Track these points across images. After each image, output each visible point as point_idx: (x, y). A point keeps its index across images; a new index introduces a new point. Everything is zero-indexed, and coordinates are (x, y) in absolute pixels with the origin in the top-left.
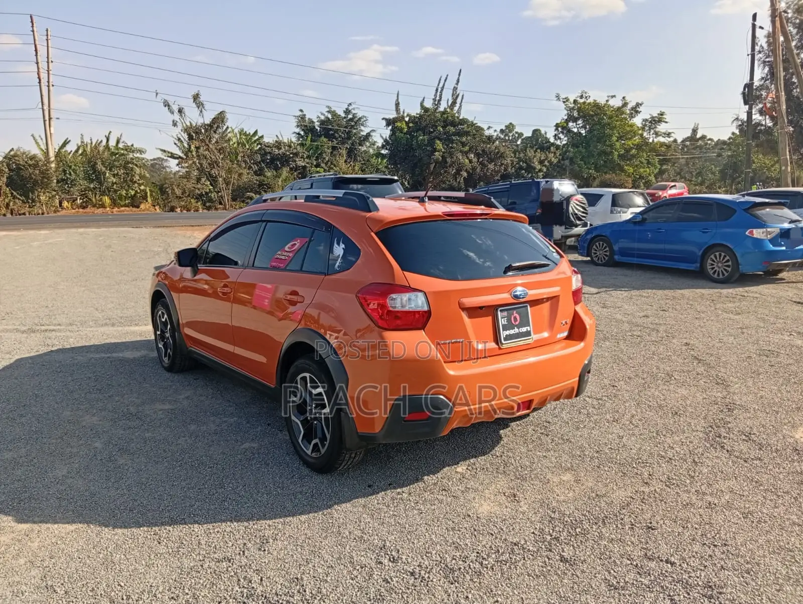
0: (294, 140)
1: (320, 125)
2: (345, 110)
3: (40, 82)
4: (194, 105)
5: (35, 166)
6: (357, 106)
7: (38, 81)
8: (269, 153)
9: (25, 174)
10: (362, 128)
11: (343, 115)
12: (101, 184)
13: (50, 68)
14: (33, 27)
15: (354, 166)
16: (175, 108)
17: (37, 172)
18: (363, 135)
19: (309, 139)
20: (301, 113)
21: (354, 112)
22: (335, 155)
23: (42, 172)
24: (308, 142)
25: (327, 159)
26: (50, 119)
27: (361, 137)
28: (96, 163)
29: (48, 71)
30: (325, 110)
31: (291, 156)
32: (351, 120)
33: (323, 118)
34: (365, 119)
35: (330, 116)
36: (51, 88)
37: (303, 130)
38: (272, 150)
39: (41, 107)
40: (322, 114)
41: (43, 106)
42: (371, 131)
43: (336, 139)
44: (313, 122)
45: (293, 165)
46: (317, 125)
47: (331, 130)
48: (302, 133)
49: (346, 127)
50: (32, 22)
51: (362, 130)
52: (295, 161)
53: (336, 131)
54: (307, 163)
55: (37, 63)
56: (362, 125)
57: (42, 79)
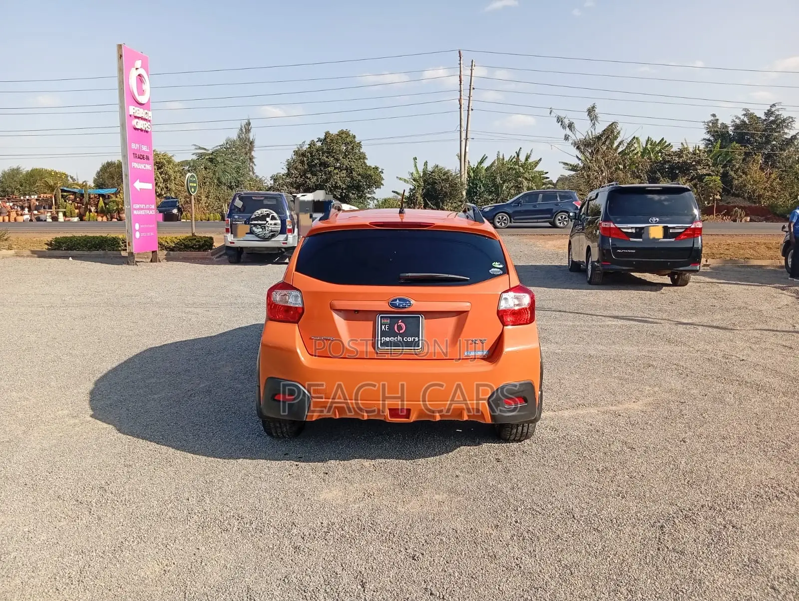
0: (702, 147)
1: (735, 130)
2: (766, 111)
3: (460, 108)
4: (588, 118)
5: (447, 180)
6: (781, 107)
7: (459, 107)
8: (669, 161)
9: (438, 187)
10: (786, 131)
11: (764, 117)
12: (498, 195)
13: (471, 95)
14: (460, 60)
15: (770, 174)
16: (567, 122)
17: (448, 185)
18: (786, 139)
19: (718, 145)
20: (712, 118)
21: (777, 113)
22: (748, 162)
23: (451, 186)
24: (717, 149)
25: (737, 167)
26: (466, 139)
27: (783, 141)
28: (496, 178)
29: (469, 97)
30: (740, 113)
31: (694, 163)
32: (773, 122)
33: (738, 122)
34: (791, 120)
35: (746, 119)
36: (470, 112)
37: (713, 136)
38: (672, 158)
39: (459, 130)
40: (737, 118)
41: (460, 129)
42: (797, 134)
43: (751, 144)
44: (727, 127)
45: (693, 173)
46: (731, 130)
47: (747, 134)
48: (712, 139)
49: (765, 130)
50: (460, 56)
51: (786, 134)
52: (696, 170)
53: (753, 135)
54: (713, 171)
55: (460, 91)
56: (786, 127)
57: (462, 105)
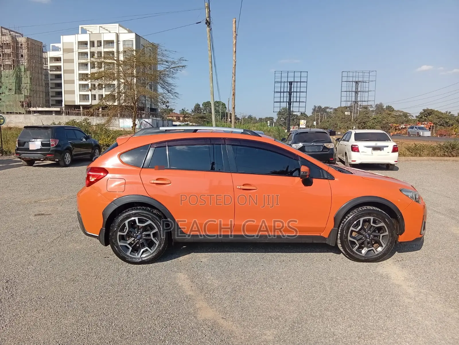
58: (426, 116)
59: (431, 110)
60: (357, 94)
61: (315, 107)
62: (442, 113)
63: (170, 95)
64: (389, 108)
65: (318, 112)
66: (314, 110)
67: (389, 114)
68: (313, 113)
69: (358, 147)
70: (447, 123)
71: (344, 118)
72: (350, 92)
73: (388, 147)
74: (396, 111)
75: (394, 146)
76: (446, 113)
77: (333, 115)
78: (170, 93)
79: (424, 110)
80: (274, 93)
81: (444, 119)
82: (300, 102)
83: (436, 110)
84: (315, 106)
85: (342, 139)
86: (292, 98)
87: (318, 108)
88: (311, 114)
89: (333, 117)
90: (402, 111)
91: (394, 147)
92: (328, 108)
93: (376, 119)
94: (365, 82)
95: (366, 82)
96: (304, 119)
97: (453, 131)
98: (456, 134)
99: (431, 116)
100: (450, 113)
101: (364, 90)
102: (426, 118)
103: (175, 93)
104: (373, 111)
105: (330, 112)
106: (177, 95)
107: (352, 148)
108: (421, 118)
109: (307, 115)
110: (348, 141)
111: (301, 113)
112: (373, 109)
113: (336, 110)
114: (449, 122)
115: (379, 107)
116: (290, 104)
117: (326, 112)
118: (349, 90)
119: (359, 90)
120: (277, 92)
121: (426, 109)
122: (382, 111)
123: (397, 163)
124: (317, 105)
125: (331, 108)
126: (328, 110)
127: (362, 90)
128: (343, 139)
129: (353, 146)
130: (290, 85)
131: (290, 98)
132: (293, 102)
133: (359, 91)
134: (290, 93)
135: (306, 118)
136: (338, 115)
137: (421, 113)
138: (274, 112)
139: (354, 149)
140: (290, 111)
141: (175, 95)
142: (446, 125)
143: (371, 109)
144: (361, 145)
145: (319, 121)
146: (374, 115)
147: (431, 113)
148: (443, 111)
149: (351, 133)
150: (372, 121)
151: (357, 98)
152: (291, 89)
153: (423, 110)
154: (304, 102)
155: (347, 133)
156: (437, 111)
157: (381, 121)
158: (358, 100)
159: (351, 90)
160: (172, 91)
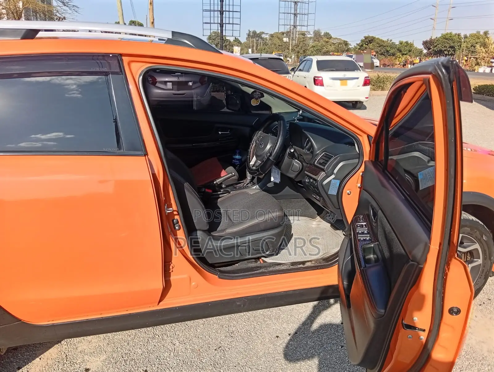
58: (367, 43)
59: (372, 37)
60: (296, 16)
61: (250, 32)
62: (384, 41)
63: (67, 8)
64: (327, 35)
65: (252, 37)
66: (249, 35)
67: (327, 42)
68: (248, 39)
69: (322, 80)
70: (387, 51)
71: (282, 46)
72: (288, 13)
73: (358, 79)
74: (334, 38)
75: (366, 77)
76: (388, 41)
77: (269, 42)
78: (67, 6)
79: (366, 38)
80: (203, 11)
81: (385, 48)
82: (233, 24)
83: (377, 37)
84: (249, 30)
85: (297, 69)
86: (224, 19)
87: (253, 33)
88: (246, 41)
89: (269, 44)
90: (340, 39)
91: (365, 80)
92: (263, 33)
93: (315, 47)
94: (304, 2)
95: (306, 2)
96: (238, 46)
97: (397, 61)
98: (399, 64)
99: (372, 44)
100: (391, 40)
101: (304, 12)
102: (367, 46)
103: (74, 6)
104: (311, 38)
105: (266, 39)
106: (76, 9)
107: (315, 80)
108: (362, 46)
109: (240, 40)
110: (308, 71)
111: (235, 38)
112: (311, 36)
113: (272, 36)
114: (390, 50)
115: (317, 34)
116: (222, 26)
117: (261, 38)
118: (287, 12)
119: (298, 12)
120: (206, 11)
121: (367, 36)
122: (320, 38)
123: (368, 100)
124: (252, 30)
125: (267, 34)
126: (263, 36)
127: (302, 13)
128: (299, 68)
129: (316, 78)
130: (221, 2)
131: (221, 19)
132: (226, 24)
133: (298, 14)
134: (222, 12)
135: (239, 45)
136: (274, 42)
137: (362, 41)
138: (203, 35)
139: (317, 82)
140: (223, 35)
141: (74, 9)
142: (387, 54)
143: (309, 36)
144: (326, 76)
145: (255, 48)
146: (311, 43)
147: (372, 40)
148: (385, 39)
149: (311, 61)
150: (311, 49)
151: (296, 21)
152: (223, 7)
153: (364, 37)
154: (238, 24)
155: (306, 60)
156: (378, 39)
157: (321, 49)
158: (297, 24)
159: (289, 12)
160: (69, 3)
